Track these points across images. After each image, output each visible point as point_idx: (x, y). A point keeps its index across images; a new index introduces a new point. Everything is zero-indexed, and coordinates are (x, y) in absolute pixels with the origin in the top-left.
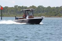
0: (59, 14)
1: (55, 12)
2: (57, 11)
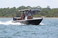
2: (5, 12)
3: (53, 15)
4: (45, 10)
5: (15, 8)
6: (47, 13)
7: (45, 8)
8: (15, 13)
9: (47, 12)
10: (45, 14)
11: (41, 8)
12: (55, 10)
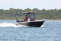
0: (53, 16)
1: (50, 15)
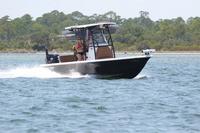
3: (159, 44)
4: (134, 26)
5: (27, 17)
6: (138, 36)
7: (133, 18)
8: (28, 36)
9: (138, 33)
10: (132, 39)
11: (118, 20)
12: (166, 24)
